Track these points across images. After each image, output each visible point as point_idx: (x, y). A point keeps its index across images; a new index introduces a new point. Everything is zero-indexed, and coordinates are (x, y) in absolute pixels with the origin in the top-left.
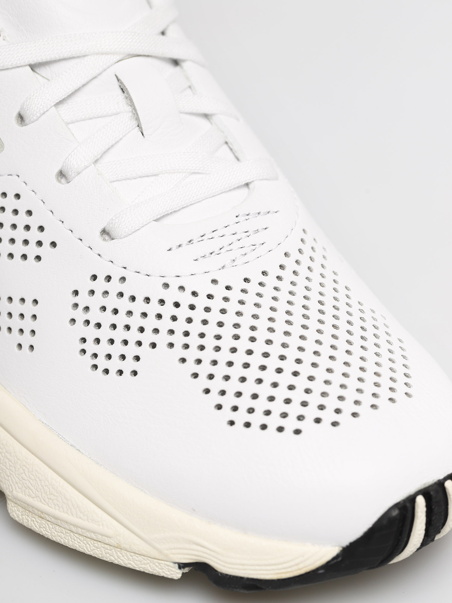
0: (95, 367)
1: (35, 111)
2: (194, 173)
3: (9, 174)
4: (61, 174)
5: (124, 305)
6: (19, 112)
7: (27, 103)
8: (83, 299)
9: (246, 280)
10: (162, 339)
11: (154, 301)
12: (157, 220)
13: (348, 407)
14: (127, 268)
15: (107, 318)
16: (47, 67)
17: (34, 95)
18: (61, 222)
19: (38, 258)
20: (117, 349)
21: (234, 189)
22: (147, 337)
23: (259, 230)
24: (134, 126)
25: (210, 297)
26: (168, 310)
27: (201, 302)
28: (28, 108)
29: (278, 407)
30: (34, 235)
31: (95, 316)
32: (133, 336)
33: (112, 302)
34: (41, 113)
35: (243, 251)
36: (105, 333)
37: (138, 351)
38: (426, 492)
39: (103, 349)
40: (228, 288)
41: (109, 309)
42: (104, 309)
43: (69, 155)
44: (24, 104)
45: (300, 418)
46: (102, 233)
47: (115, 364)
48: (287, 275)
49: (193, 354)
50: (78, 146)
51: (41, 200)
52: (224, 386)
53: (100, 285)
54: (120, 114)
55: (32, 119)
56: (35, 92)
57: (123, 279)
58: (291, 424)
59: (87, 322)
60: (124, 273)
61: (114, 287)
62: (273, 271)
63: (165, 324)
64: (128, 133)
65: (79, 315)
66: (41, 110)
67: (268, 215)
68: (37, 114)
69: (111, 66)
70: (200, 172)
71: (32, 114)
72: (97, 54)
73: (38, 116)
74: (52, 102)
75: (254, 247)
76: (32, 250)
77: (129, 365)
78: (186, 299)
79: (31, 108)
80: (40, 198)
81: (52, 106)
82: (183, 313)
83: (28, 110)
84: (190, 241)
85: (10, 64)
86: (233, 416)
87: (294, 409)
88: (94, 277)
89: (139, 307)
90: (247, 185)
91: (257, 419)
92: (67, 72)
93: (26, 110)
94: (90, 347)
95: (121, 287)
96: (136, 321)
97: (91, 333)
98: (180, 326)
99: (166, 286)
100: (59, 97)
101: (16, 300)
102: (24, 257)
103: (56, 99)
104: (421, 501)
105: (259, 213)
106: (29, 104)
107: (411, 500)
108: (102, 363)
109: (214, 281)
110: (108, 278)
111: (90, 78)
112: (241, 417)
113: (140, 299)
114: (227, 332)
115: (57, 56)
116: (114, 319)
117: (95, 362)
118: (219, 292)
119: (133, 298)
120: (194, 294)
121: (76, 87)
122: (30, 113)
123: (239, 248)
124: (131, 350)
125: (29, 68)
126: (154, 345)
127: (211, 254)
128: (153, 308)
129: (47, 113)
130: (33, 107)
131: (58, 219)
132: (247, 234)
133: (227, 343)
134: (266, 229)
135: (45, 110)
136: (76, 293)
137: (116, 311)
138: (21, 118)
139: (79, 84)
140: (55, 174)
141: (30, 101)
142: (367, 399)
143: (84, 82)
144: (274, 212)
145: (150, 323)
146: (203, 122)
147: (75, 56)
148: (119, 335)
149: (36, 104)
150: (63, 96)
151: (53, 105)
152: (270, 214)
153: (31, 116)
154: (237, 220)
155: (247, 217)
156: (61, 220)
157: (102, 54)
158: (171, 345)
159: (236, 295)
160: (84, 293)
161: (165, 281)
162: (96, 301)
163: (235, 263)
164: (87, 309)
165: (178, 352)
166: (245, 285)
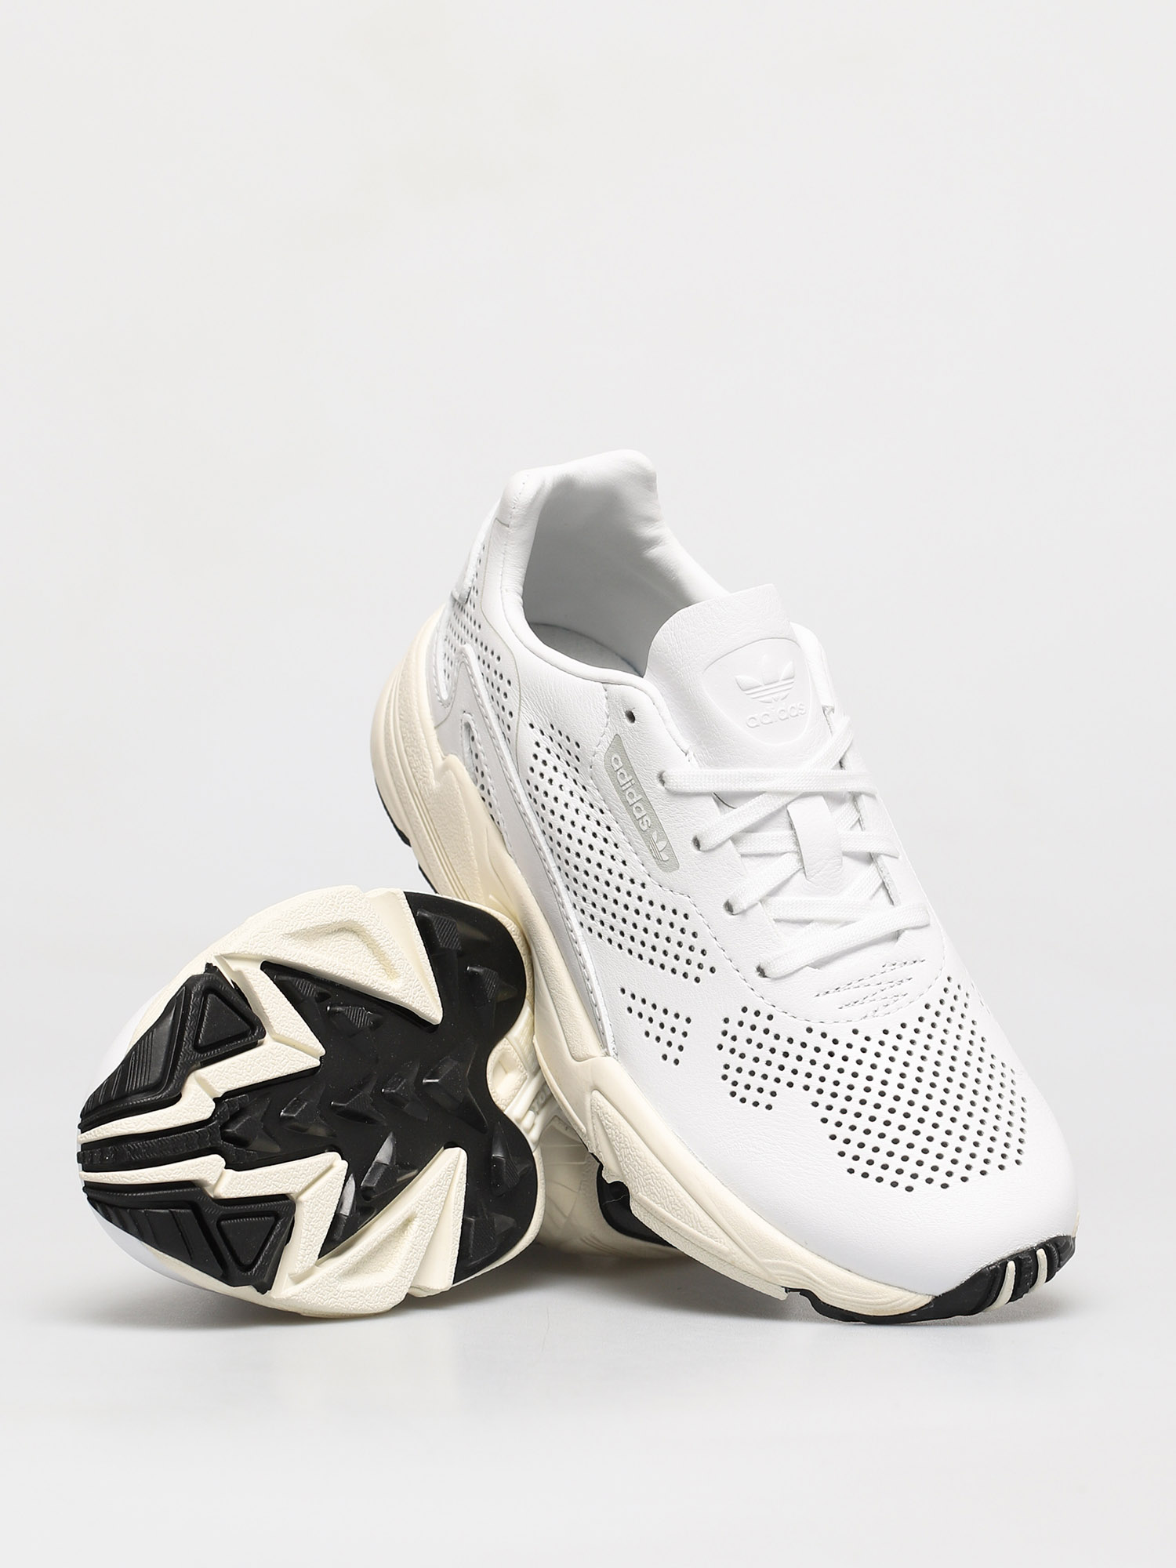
0: (733, 1094)
3: (681, 894)
4: (728, 906)
5: (769, 1041)
6: (696, 837)
7: (702, 831)
8: (732, 1027)
9: (886, 1032)
10: (800, 1080)
11: (797, 1043)
12: (811, 966)
13: (959, 1171)
14: (776, 1007)
15: (751, 1051)
18: (723, 950)
19: (697, 980)
20: (756, 1082)
22: (786, 1076)
23: (904, 980)
25: (849, 1046)
26: (808, 1054)
27: (840, 1050)
29: (895, 1163)
30: (696, 957)
31: (741, 1046)
32: (773, 1072)
33: (758, 1036)
34: (717, 845)
35: (885, 1002)
36: (747, 1064)
37: (775, 1087)
38: (1017, 1258)
39: (744, 1078)
40: (867, 1039)
41: (755, 1043)
42: (749, 1041)
43: (737, 890)
44: (699, 831)
45: (914, 1176)
46: (757, 970)
47: (752, 1095)
48: (925, 1028)
49: (825, 1099)
51: (706, 925)
52: (850, 1134)
53: (749, 1018)
54: (788, 854)
55: (708, 848)
57: (770, 1017)
58: (904, 1180)
59: (733, 1051)
60: (772, 1011)
61: (762, 1022)
62: (913, 1023)
63: (804, 1067)
64: (794, 874)
65: (728, 1043)
66: (717, 841)
67: (913, 965)
72: (774, 793)
75: (896, 998)
76: (693, 970)
77: (764, 1099)
78: (826, 1045)
80: (706, 923)
81: (729, 839)
82: (822, 1058)
84: (837, 989)
86: (853, 1164)
87: (910, 1167)
88: (744, 1010)
89: (782, 1046)
90: (898, 932)
91: (875, 1171)
94: (732, 1074)
95: (768, 1024)
96: (777, 1058)
97: (735, 1061)
98: (818, 1071)
99: (810, 1030)
101: (671, 1013)
102: (685, 975)
104: (1011, 1265)
105: (905, 963)
107: (1003, 1264)
108: (741, 1091)
109: (855, 1032)
110: (757, 1013)
111: (766, 815)
112: (861, 1167)
113: (783, 1039)
114: (861, 1083)
116: (758, 1053)
117: (734, 1089)
118: (858, 1042)
119: (777, 1037)
120: (835, 1042)
123: (882, 999)
124: (769, 1085)
126: (790, 1085)
127: (855, 1002)
128: (795, 1049)
129: (724, 846)
131: (720, 947)
132: (892, 984)
133: (858, 1094)
134: (910, 979)
135: (721, 843)
136: (726, 1021)
137: (760, 1046)
138: (696, 843)
140: (722, 905)
142: (978, 1164)
144: (920, 961)
145: (791, 1063)
147: (754, 791)
148: (760, 1068)
152: (916, 963)
154: (883, 969)
155: (893, 967)
156: (722, 948)
158: (806, 1088)
159: (873, 1047)
160: (734, 1022)
161: (809, 1025)
162: (744, 1033)
163: (877, 1014)
164: (734, 1038)
165: (812, 1095)
166: (884, 1037)
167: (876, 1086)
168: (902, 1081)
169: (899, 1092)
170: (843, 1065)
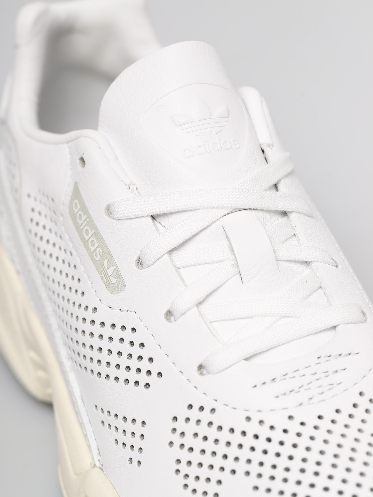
0: (186, 486)
1: (150, 257)
2: (284, 317)
3: (128, 310)
4: (169, 314)
5: (212, 433)
6: (139, 257)
7: (144, 250)
8: (181, 425)
9: (320, 417)
10: (241, 467)
11: (238, 432)
12: (246, 359)
14: (218, 401)
15: (198, 444)
16: (166, 218)
17: (150, 243)
18: (167, 356)
19: (148, 385)
20: (204, 473)
21: (321, 332)
22: (230, 464)
23: (339, 371)
24: (236, 272)
25: (285, 431)
26: (248, 441)
27: (277, 435)
28: (145, 254)
30: (145, 365)
31: (189, 441)
32: (218, 462)
33: (203, 430)
34: (155, 259)
35: (320, 390)
36: (196, 457)
37: (220, 475)
39: (193, 471)
40: (303, 424)
41: (201, 436)
42: (196, 435)
43: (176, 297)
44: (142, 250)
46: (199, 368)
47: (201, 486)
48: (359, 413)
49: (264, 483)
50: (184, 290)
51: (151, 335)
53: (194, 414)
54: (224, 262)
55: (148, 264)
56: (152, 241)
57: (213, 411)
59: (182, 446)
60: (214, 405)
61: (206, 416)
62: (347, 409)
63: (245, 454)
64: (230, 278)
65: (177, 438)
66: (155, 257)
67: (349, 356)
68: (152, 260)
69: (220, 218)
70: (290, 315)
71: (148, 260)
72: (207, 208)
73: (153, 261)
74: (165, 250)
75: (331, 387)
76: (143, 378)
77: (212, 488)
78: (264, 432)
79: (148, 254)
80: (151, 333)
81: (165, 254)
82: (261, 444)
83: (145, 256)
84: (273, 380)
85: (133, 214)
88: (190, 406)
89: (224, 436)
90: (335, 327)
92: (180, 224)
93: (144, 255)
94: (183, 467)
95: (211, 417)
96: (221, 449)
97: (185, 456)
98: (257, 457)
99: (248, 419)
100: (171, 246)
101: (129, 420)
102: (137, 383)
103: (168, 248)
105: (340, 355)
106: (146, 251)
108: (191, 482)
109: (290, 417)
110: (202, 409)
111: (200, 229)
113: (226, 429)
114: (296, 465)
115: (173, 209)
116: (204, 445)
117: (186, 482)
118: (294, 427)
119: (220, 428)
120: (272, 428)
121: (187, 237)
122: (146, 258)
123: (317, 387)
124: (215, 475)
125: (150, 219)
126: (234, 472)
127: (291, 391)
128: (236, 438)
129: (161, 259)
130: (149, 253)
131: (165, 353)
132: (327, 374)
133: (294, 475)
134: (344, 369)
135: (159, 257)
136: (175, 419)
137: (205, 439)
138: (140, 262)
139: (190, 235)
140: (164, 314)
141: (147, 248)
143: (194, 233)
144: (355, 353)
145: (233, 451)
146: (303, 268)
147: (188, 209)
148: (206, 459)
149: (152, 251)
150: (175, 245)
151: (166, 252)
152: (351, 355)
153: (147, 261)
154: (318, 361)
155: (328, 359)
156: (167, 354)
157: (212, 208)
158: (248, 473)
159: (307, 431)
160: (181, 420)
161: (248, 414)
162: (190, 429)
163: (312, 401)
164: (183, 434)
165: (253, 480)
166: (318, 422)
167: (311, 467)
168: (335, 461)
169: (332, 472)
170: (280, 449)
